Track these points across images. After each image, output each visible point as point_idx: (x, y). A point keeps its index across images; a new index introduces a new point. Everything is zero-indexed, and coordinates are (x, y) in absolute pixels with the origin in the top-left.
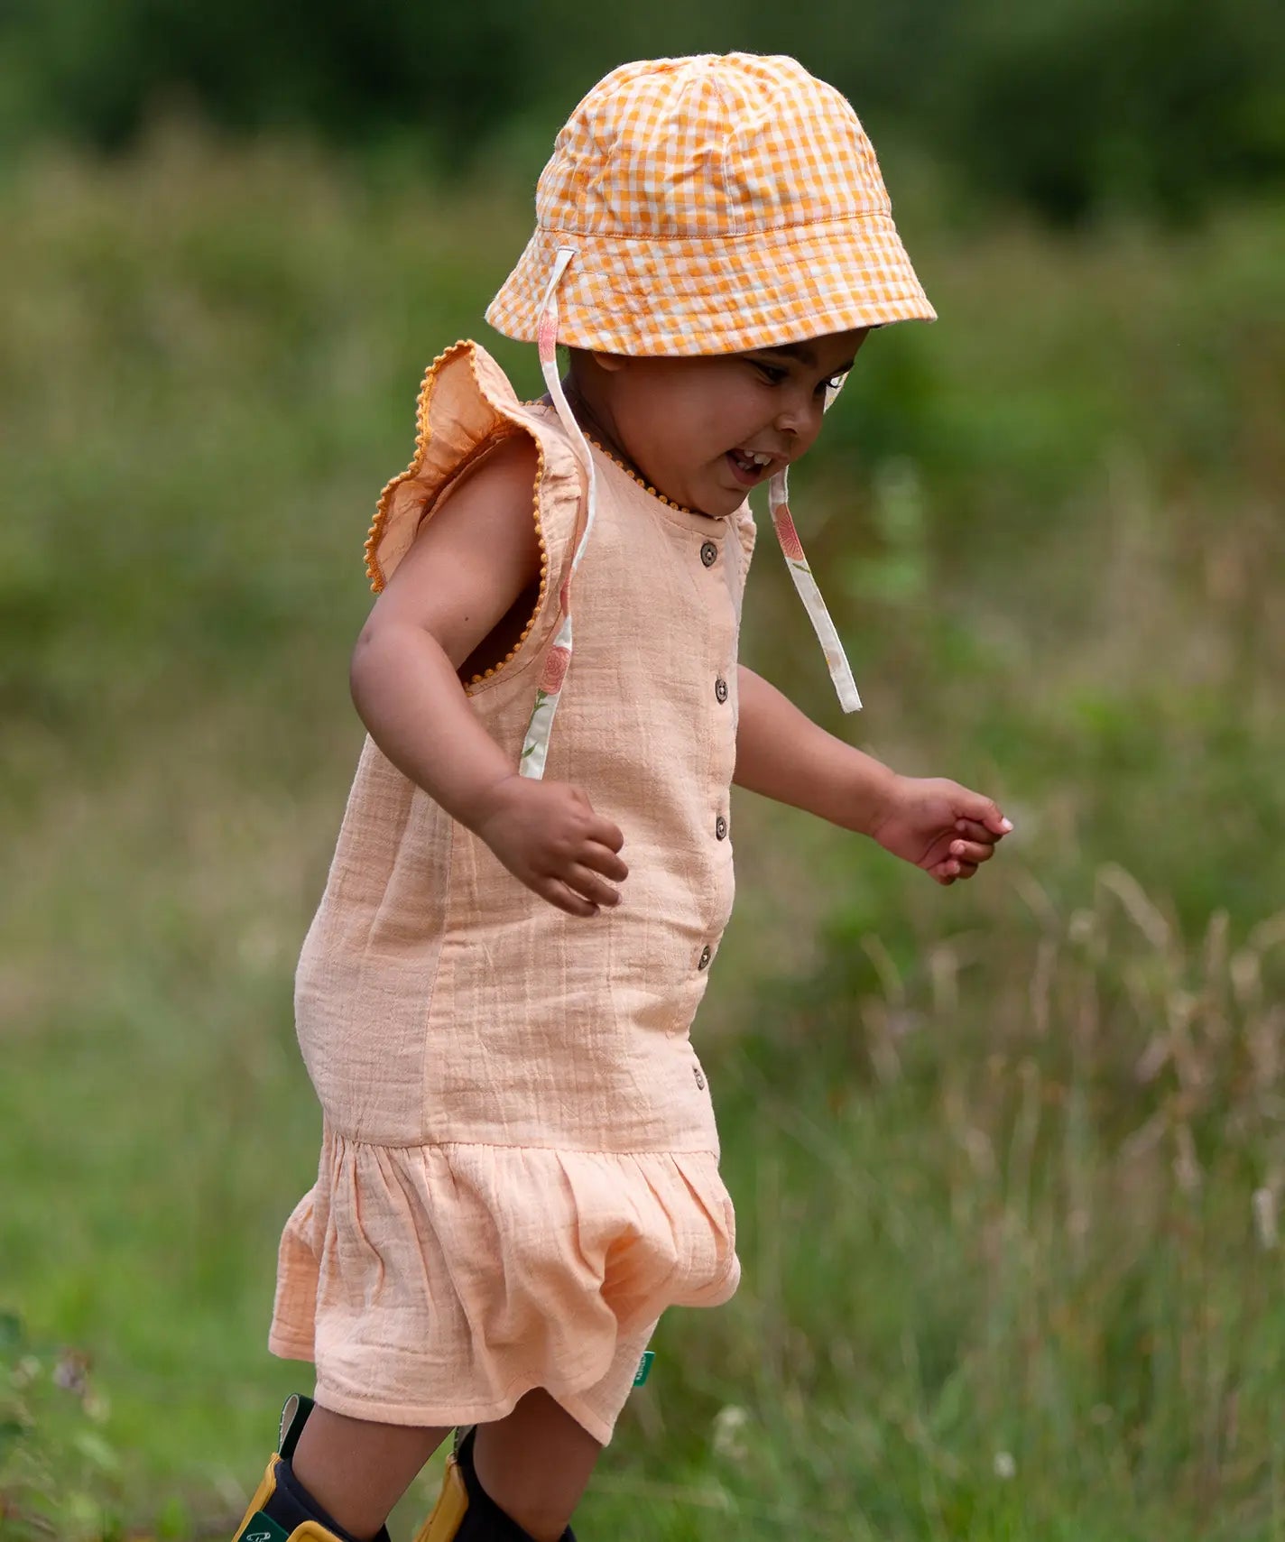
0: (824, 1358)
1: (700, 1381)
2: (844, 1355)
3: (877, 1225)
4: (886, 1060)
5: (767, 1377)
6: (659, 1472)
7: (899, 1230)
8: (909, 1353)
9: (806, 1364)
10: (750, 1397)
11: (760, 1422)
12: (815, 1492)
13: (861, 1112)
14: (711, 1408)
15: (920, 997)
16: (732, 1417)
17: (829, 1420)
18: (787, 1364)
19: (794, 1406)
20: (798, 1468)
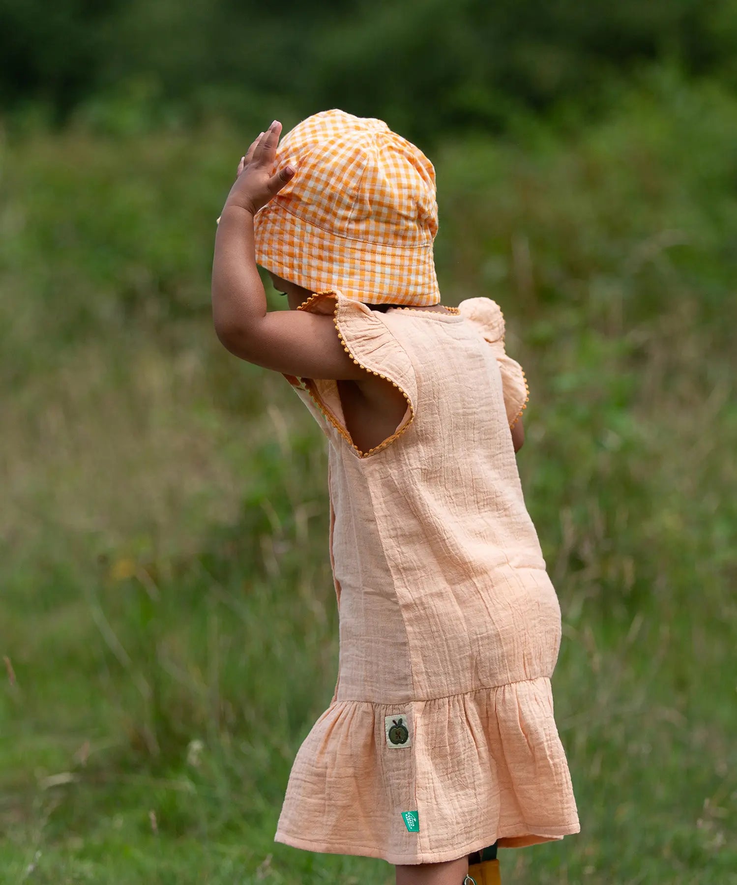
0: (241, 715)
1: (178, 727)
2: (251, 714)
3: (268, 648)
4: (272, 566)
5: (212, 725)
6: (158, 773)
7: (279, 652)
8: (283, 712)
9: (232, 718)
10: (204, 735)
11: (208, 749)
12: (236, 783)
13: (261, 592)
14: (184, 742)
15: (290, 535)
16: (196, 746)
17: (244, 746)
18: (222, 719)
19: (226, 740)
20: (228, 771)
